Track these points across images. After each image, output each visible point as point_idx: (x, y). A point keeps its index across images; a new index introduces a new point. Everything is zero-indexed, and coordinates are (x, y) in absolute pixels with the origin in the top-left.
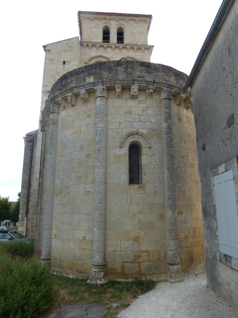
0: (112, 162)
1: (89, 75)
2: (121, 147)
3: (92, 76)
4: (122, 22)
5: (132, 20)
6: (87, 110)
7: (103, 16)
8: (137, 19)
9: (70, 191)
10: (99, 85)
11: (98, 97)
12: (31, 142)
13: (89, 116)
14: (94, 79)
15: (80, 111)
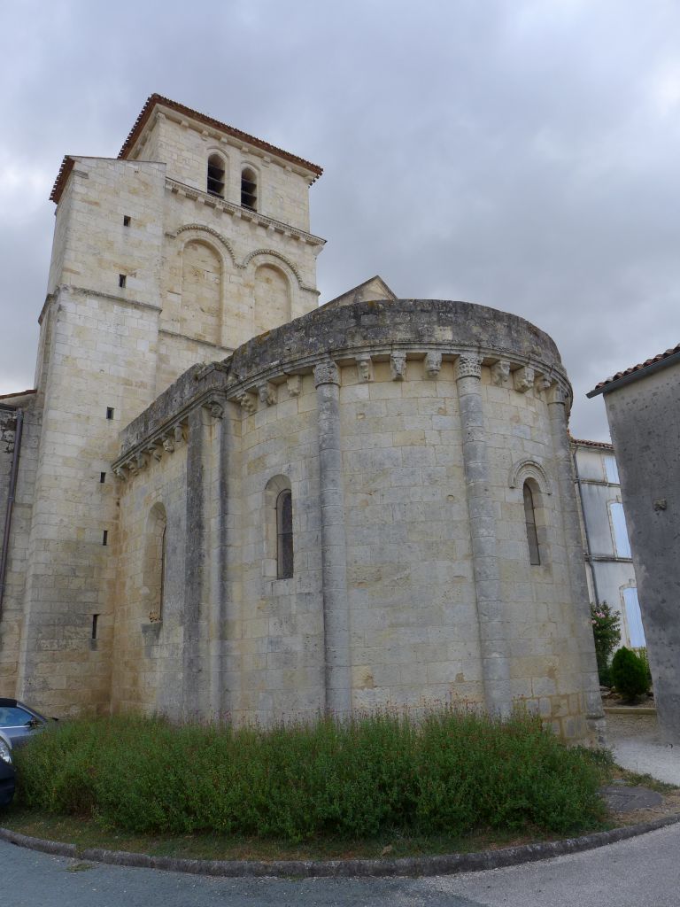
0: (500, 518)
1: (443, 323)
2: (512, 488)
3: (449, 328)
4: (256, 160)
5: (278, 164)
6: (437, 397)
7: (214, 131)
8: (290, 165)
9: (409, 574)
10: (471, 351)
11: (471, 376)
12: (15, 429)
13: (442, 412)
14: (455, 334)
15: (417, 395)
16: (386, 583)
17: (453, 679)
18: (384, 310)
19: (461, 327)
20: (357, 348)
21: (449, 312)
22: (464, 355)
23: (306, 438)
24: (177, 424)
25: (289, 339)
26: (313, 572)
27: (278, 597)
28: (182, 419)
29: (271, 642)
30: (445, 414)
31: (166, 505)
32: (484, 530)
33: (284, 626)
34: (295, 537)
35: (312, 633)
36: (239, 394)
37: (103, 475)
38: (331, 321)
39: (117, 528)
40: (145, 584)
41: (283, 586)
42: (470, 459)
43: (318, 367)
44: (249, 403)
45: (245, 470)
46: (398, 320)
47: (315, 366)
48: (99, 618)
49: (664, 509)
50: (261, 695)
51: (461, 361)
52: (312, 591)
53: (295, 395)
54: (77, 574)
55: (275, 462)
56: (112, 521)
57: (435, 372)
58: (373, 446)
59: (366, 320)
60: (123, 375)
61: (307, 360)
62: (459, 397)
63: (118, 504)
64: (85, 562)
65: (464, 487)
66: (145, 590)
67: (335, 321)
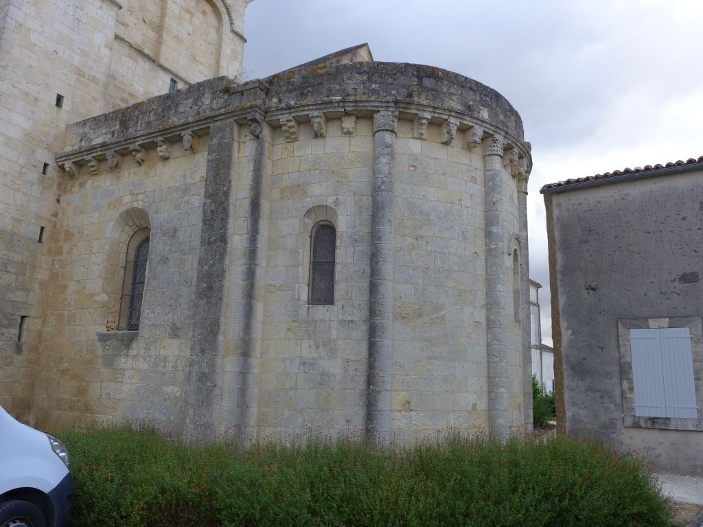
1: (483, 103)
2: (509, 255)
3: (487, 109)
6: (471, 167)
9: (444, 315)
10: (501, 135)
11: (498, 155)
13: (474, 180)
14: (490, 116)
15: (458, 161)
16: (426, 320)
17: (470, 408)
18: (443, 78)
19: (494, 111)
20: (422, 105)
21: (487, 96)
22: (497, 136)
23: (358, 176)
24: (189, 131)
25: (350, 79)
26: (358, 302)
27: (315, 322)
28: (196, 128)
29: (304, 363)
30: (475, 182)
31: (151, 212)
32: (501, 286)
33: (321, 348)
34: (338, 268)
35: (353, 358)
36: (283, 118)
37: (46, 165)
38: (395, 74)
39: (54, 227)
40: (104, 291)
41: (321, 311)
42: (493, 225)
43: (382, 114)
44: (293, 130)
45: (276, 193)
46: (452, 90)
47: (379, 111)
48: (26, 320)
49: (594, 290)
50: (287, 413)
51: (493, 140)
52: (355, 319)
53: (348, 133)
54: (9, 269)
55: (319, 192)
56: (50, 217)
57: (477, 145)
58: (421, 197)
59: (427, 82)
60: (76, 63)
61: (372, 104)
62: (485, 170)
63: (58, 201)
64: (18, 258)
65: (484, 247)
66: (103, 297)
67: (398, 74)
